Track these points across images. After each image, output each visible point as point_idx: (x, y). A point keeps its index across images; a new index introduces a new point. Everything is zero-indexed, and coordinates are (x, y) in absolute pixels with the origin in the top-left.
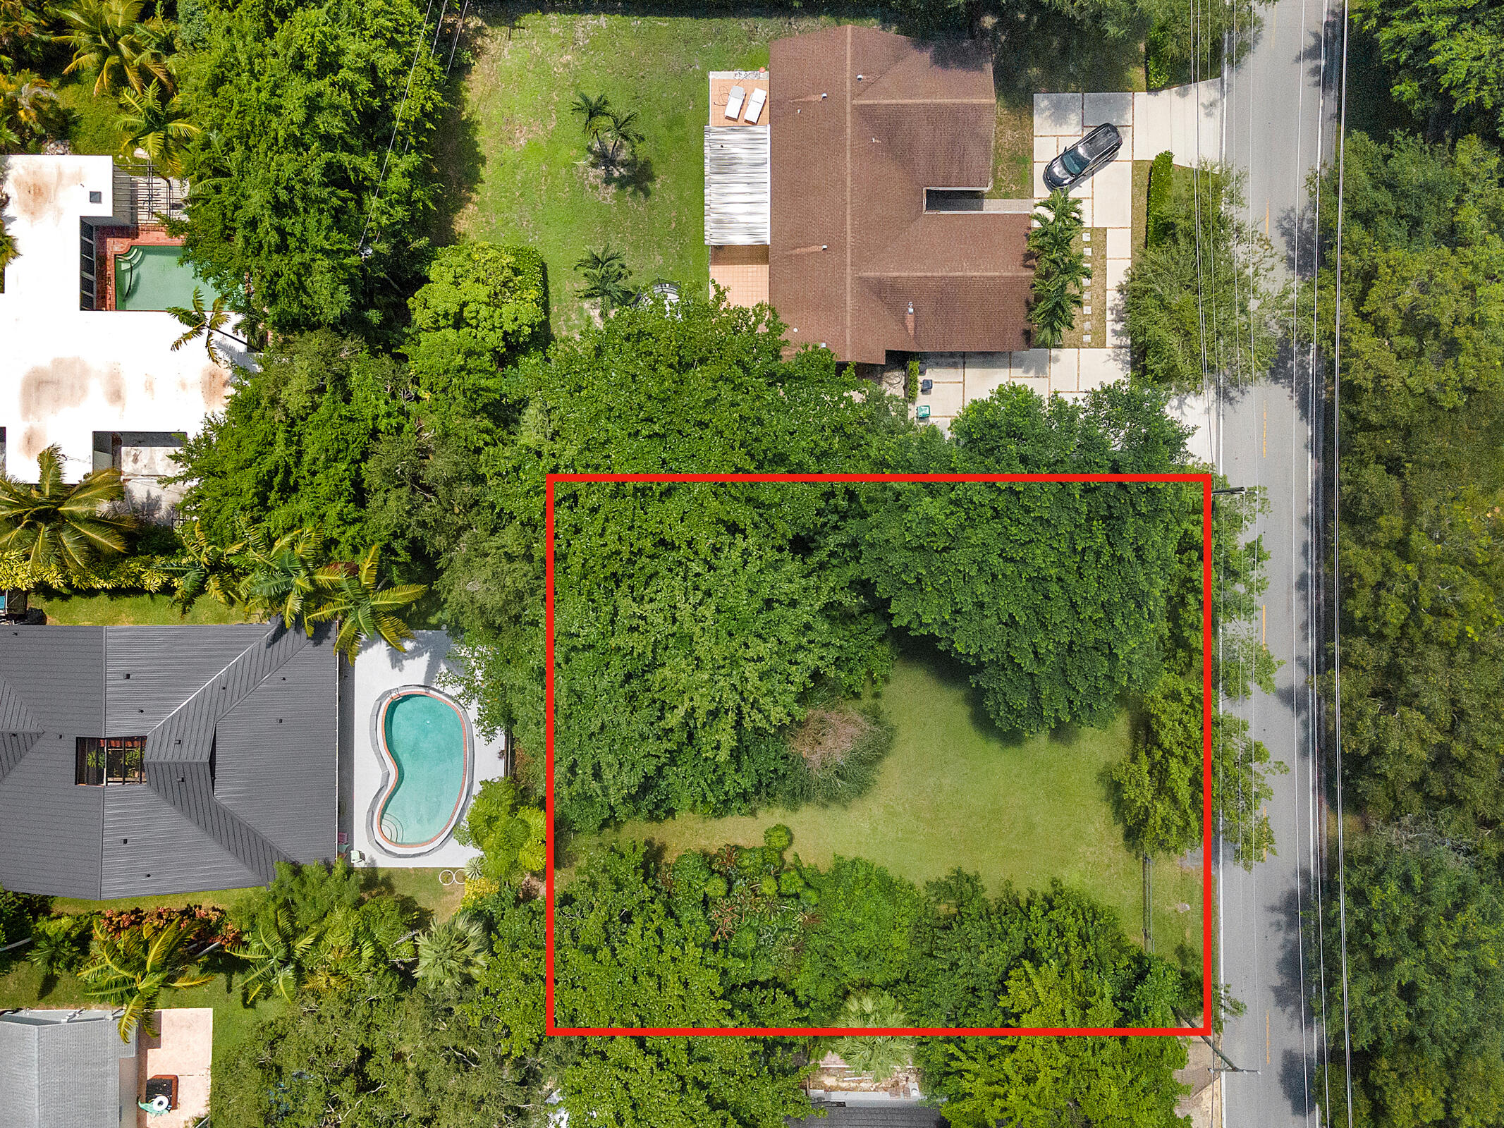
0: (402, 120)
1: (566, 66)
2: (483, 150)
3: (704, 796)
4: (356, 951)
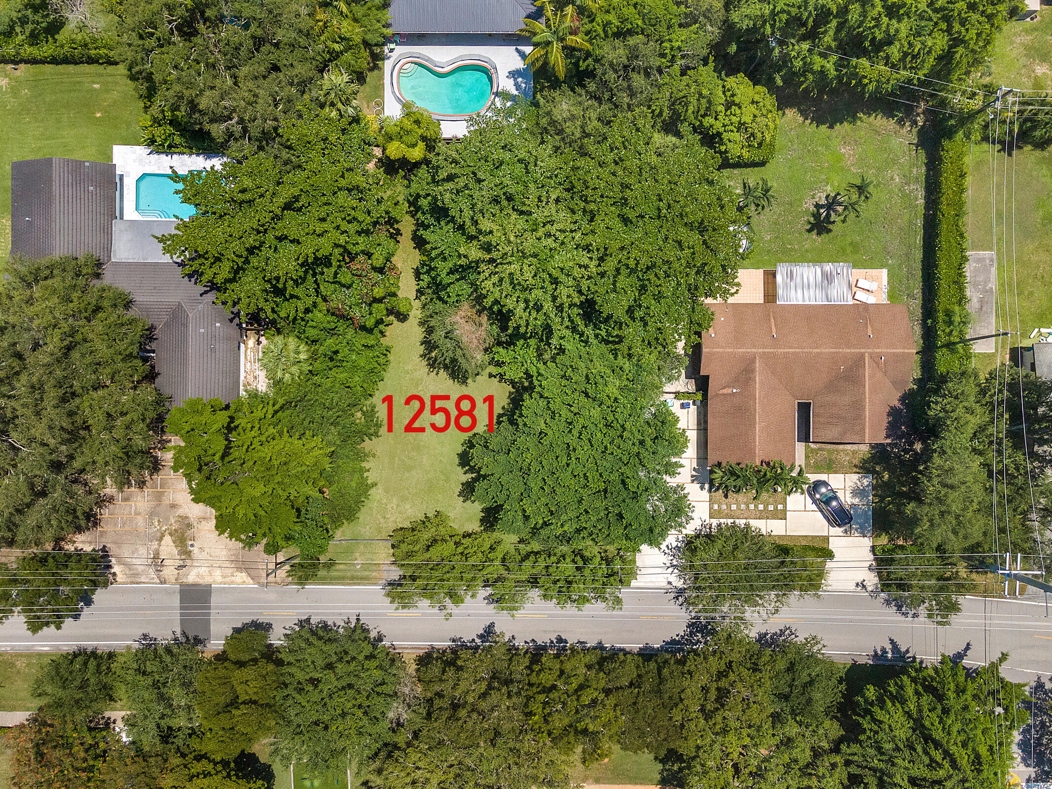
0: (857, 63)
1: (892, 178)
2: (838, 126)
3: (436, 248)
4: (338, 39)
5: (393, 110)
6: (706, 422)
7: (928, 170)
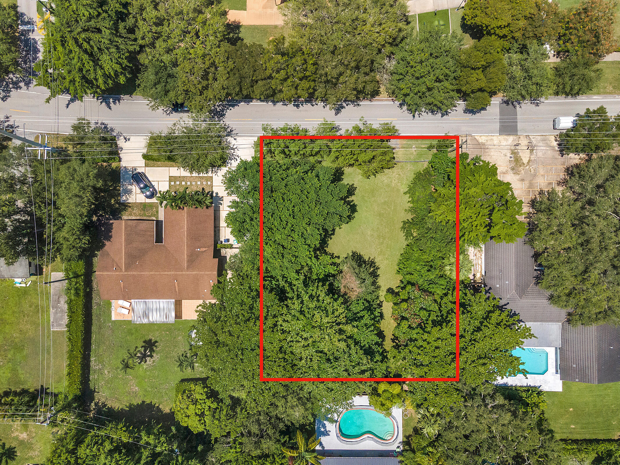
0: (129, 439)
1: (109, 372)
2: (140, 402)
3: (371, 331)
4: (430, 454)
5: (397, 412)
6: (215, 231)
7: (89, 377)
